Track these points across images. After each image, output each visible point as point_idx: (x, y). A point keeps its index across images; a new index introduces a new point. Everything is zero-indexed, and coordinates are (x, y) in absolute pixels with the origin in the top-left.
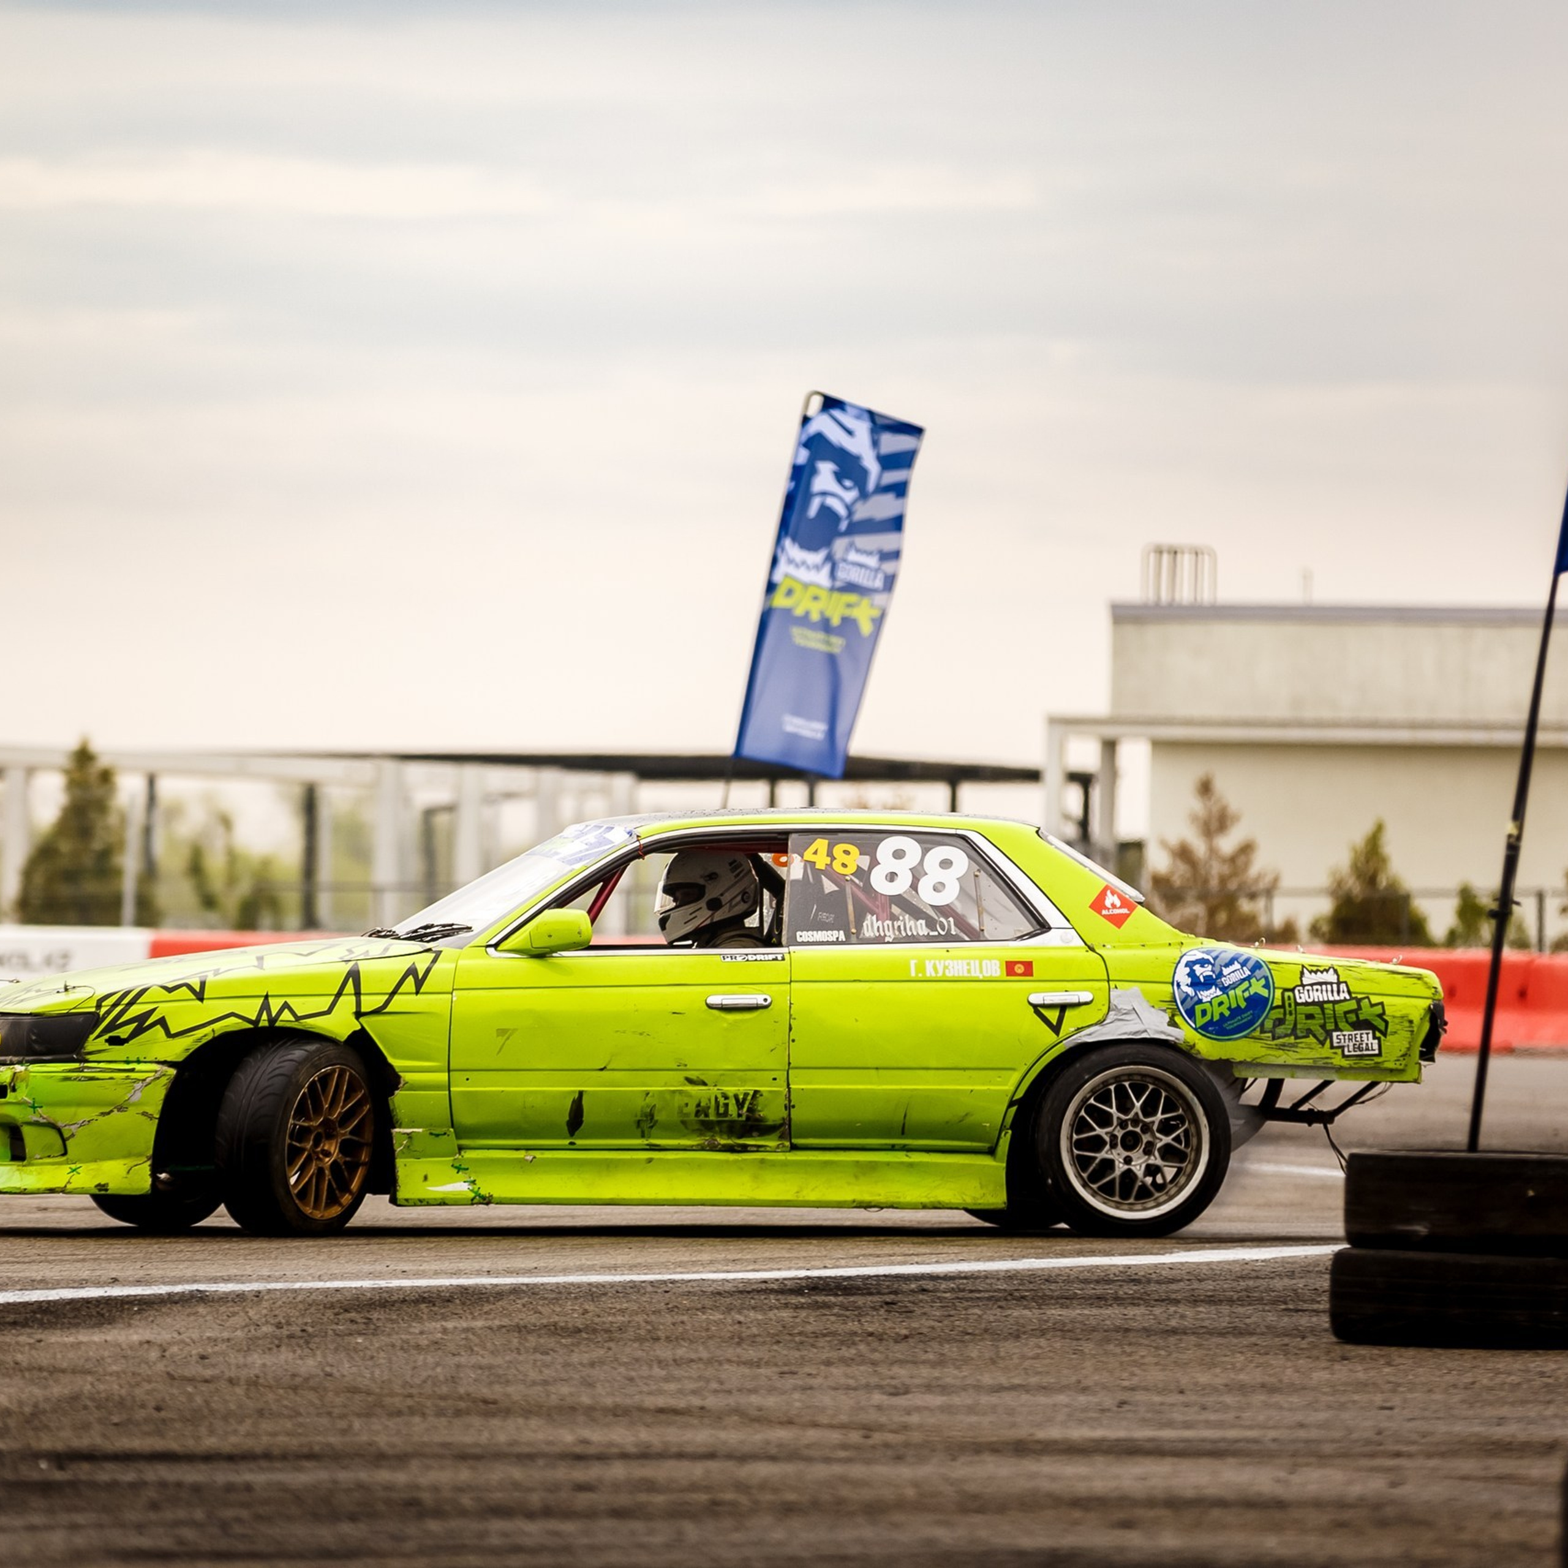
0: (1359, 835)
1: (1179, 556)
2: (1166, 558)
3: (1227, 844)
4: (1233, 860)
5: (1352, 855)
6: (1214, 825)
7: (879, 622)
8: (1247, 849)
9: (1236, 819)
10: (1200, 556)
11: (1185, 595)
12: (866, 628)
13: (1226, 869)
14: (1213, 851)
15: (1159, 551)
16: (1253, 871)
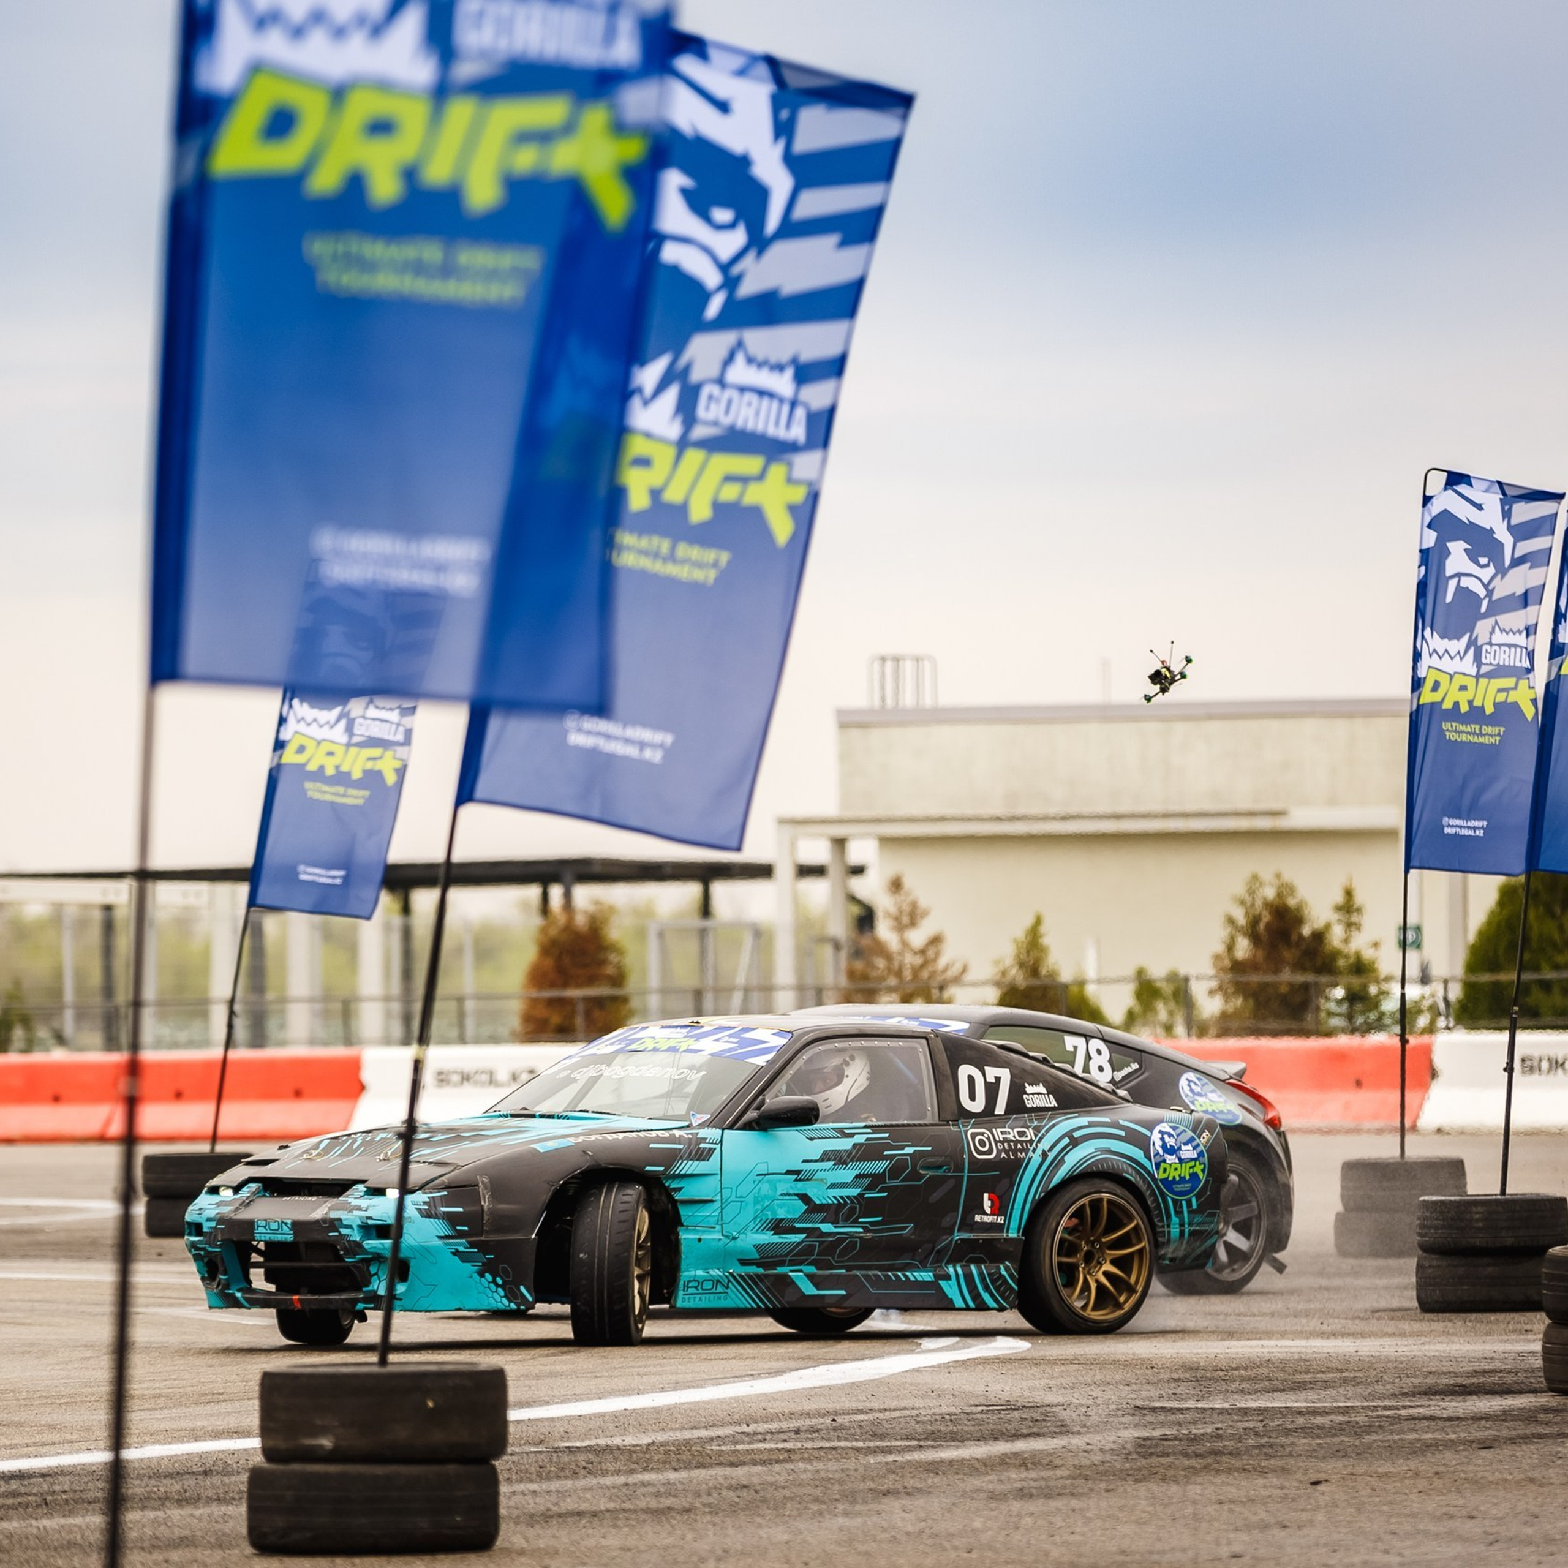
0: (1019, 930)
1: (901, 662)
2: (889, 665)
3: (917, 937)
4: (923, 952)
5: (1014, 947)
6: (905, 920)
7: (401, 772)
8: (936, 941)
9: (925, 914)
10: (920, 662)
11: (908, 700)
12: (391, 779)
13: (918, 960)
14: (905, 944)
15: (883, 659)
16: (942, 963)
